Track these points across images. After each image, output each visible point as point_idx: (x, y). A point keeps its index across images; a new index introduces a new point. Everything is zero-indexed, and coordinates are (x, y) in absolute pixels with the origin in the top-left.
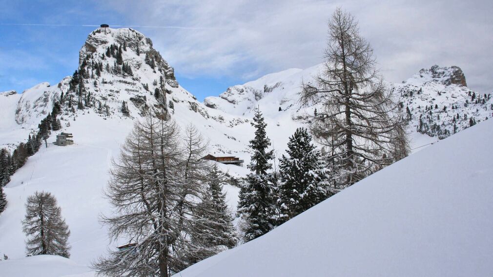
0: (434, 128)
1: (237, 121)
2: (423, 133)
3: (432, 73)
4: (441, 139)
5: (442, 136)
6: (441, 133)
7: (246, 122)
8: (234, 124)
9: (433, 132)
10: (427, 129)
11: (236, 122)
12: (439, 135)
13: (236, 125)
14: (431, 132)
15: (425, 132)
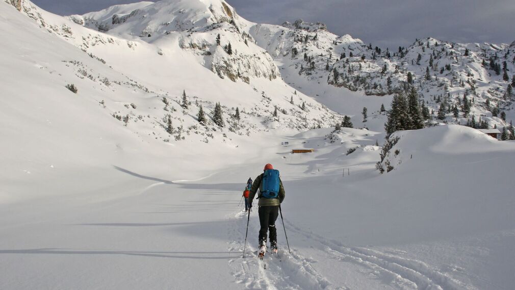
0: (358, 80)
1: (95, 39)
2: (340, 85)
3: (295, 27)
4: (368, 95)
5: (370, 90)
6: (368, 87)
7: (110, 42)
8: (90, 43)
9: (355, 85)
10: (346, 80)
11: (94, 41)
12: (366, 89)
13: (94, 45)
14: (353, 85)
15: (344, 85)
